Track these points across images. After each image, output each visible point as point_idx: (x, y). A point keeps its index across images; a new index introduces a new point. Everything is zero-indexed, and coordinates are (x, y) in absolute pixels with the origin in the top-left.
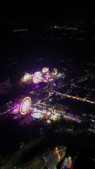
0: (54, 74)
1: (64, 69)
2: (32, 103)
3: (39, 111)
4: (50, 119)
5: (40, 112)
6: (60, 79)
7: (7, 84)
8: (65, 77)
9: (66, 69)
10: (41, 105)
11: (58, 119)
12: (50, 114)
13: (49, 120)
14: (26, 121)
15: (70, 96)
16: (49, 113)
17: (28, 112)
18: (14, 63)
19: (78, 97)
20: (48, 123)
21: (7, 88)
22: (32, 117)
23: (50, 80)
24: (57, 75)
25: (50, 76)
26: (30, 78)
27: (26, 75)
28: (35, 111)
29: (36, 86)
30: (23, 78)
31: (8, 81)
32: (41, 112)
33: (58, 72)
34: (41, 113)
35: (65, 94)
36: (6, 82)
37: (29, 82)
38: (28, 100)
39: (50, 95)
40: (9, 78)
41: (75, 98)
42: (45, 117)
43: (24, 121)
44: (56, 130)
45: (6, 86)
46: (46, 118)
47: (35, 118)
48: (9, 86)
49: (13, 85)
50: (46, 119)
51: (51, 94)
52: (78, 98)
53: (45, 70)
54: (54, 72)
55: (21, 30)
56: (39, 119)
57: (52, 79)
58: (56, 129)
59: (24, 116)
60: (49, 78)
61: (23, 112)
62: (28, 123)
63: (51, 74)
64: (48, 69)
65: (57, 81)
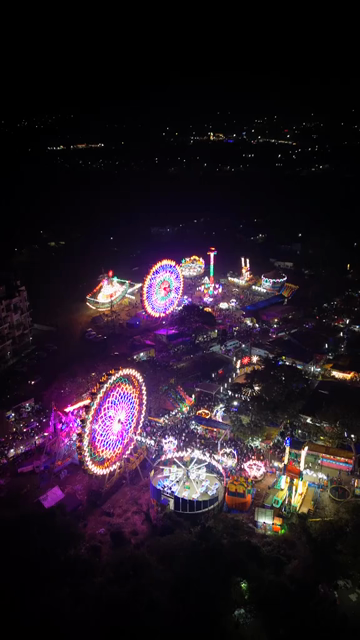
0: (236, 280)
1: (277, 264)
2: (149, 412)
3: (197, 454)
4: (272, 507)
5: (200, 462)
6: (272, 302)
7: (16, 318)
8: (295, 295)
9: (290, 264)
10: (200, 420)
11: (317, 502)
12: (263, 470)
13: (270, 512)
14: (120, 516)
15: (348, 376)
16: (255, 469)
17: (128, 460)
18: (53, 244)
20: (260, 531)
21: (14, 338)
22: (158, 493)
23: (224, 305)
24: (255, 284)
25: (220, 290)
26: (124, 297)
27: (111, 283)
28: (169, 456)
29: (156, 329)
30: (95, 296)
31: (22, 299)
32: (207, 458)
33: (257, 272)
34: (211, 469)
35: (316, 363)
36: (8, 306)
37: (123, 316)
38: (128, 389)
39: (242, 366)
40: (23, 288)
42: (236, 494)
43: (109, 515)
44: (336, 587)
45: (10, 327)
46: (243, 495)
47: (177, 499)
48: (24, 329)
49: (45, 328)
50: (244, 504)
51: (246, 360)
53: (193, 266)
54: (239, 274)
55: (80, 146)
56: (205, 504)
57: (233, 303)
58: (341, 583)
59: (107, 486)
60: (217, 299)
61: (101, 463)
62: (135, 533)
63: (222, 281)
64: (212, 255)
65: (256, 307)
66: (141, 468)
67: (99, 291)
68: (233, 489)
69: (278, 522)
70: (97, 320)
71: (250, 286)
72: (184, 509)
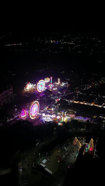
0: (57, 83)
1: (66, 79)
2: (40, 110)
3: (48, 115)
4: (61, 122)
6: (64, 88)
7: (10, 93)
8: (69, 86)
9: (69, 79)
10: (49, 110)
11: (68, 121)
12: (60, 117)
15: (77, 102)
16: (58, 117)
17: (36, 117)
19: (85, 102)
20: (59, 125)
21: (10, 97)
22: (42, 121)
23: (54, 89)
25: (53, 86)
26: (32, 88)
27: (29, 85)
28: (44, 116)
29: (40, 94)
30: (26, 88)
31: (11, 89)
32: (50, 116)
33: (61, 82)
35: (71, 100)
36: (9, 90)
37: (32, 92)
39: (57, 101)
40: (11, 86)
41: (82, 103)
42: (55, 121)
44: (69, 130)
45: (9, 95)
46: (56, 121)
47: (45, 121)
48: (12, 95)
52: (85, 104)
53: (47, 80)
54: (57, 82)
55: (15, 45)
56: (50, 122)
57: (56, 89)
59: (33, 121)
60: (53, 88)
61: (32, 117)
63: (54, 83)
64: (51, 78)
65: (61, 89)
66: (39, 118)
67: (27, 87)
68: (54, 120)
69: (61, 124)
70: (27, 93)
71: (60, 85)
72: (47, 123)
